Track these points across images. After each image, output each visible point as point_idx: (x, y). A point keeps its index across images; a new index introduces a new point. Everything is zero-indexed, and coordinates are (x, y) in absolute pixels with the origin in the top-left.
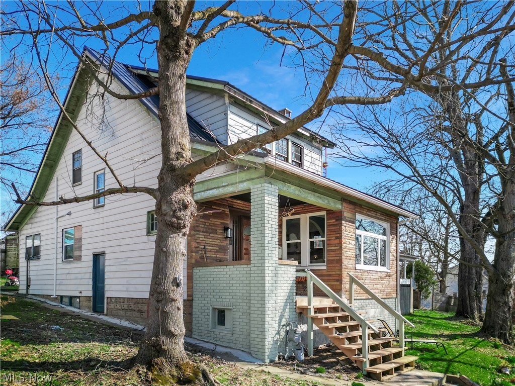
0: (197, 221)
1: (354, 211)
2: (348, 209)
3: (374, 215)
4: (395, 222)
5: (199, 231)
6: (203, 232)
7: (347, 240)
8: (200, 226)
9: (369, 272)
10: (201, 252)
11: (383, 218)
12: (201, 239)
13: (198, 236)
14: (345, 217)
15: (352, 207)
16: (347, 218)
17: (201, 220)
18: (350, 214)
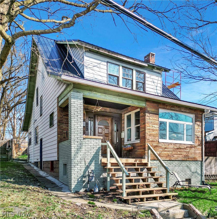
0: (61, 117)
1: (158, 107)
2: (151, 106)
3: (178, 109)
4: (201, 114)
5: (63, 123)
6: (65, 123)
7: (150, 125)
8: (64, 120)
9: (172, 144)
10: (64, 135)
11: (187, 111)
12: (64, 127)
13: (62, 126)
14: (149, 111)
15: (155, 105)
16: (150, 112)
17: (64, 117)
18: (154, 109)
